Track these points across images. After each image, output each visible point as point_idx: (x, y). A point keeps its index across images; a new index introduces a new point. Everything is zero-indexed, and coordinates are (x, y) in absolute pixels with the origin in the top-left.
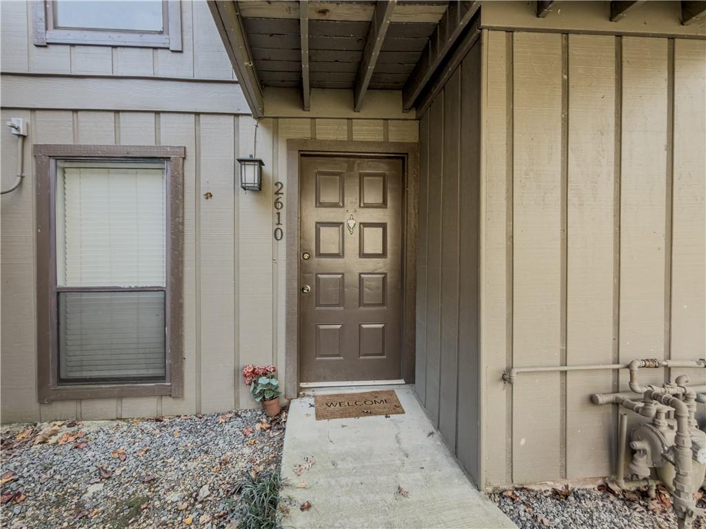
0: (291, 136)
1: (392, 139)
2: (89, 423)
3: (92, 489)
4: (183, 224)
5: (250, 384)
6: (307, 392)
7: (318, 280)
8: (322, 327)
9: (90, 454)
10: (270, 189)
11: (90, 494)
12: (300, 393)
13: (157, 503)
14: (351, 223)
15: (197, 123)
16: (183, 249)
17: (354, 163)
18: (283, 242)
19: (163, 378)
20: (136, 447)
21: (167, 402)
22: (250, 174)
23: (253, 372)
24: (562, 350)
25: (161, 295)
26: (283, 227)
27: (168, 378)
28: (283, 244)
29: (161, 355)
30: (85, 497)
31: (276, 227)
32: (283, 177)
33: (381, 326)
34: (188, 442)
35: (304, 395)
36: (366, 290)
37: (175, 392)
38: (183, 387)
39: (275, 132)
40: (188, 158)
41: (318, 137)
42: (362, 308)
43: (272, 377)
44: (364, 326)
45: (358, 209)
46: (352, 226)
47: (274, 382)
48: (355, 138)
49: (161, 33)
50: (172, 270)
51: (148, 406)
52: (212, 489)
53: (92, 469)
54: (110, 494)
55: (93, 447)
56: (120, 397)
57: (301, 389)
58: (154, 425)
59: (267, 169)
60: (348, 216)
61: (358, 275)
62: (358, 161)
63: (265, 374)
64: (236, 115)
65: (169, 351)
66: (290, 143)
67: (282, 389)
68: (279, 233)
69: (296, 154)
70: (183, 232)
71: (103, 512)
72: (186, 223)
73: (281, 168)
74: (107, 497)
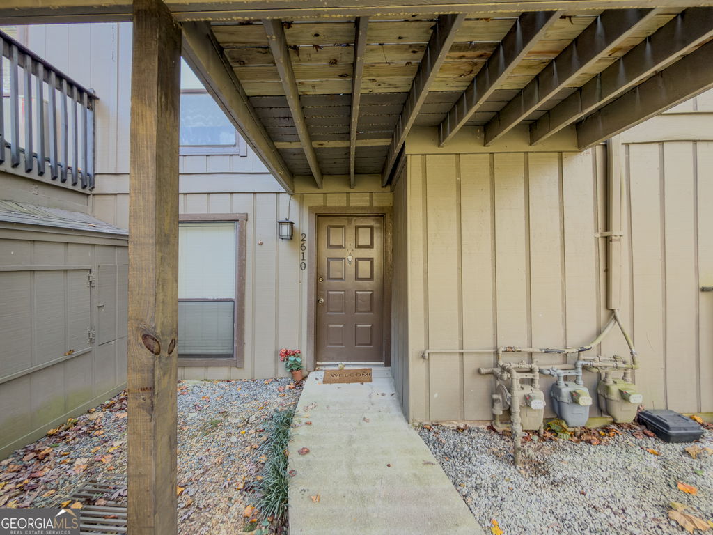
0: (311, 205)
1: (375, 204)
2: (189, 381)
3: (191, 415)
4: (245, 260)
5: (284, 361)
6: (321, 368)
7: (328, 295)
8: (331, 326)
9: (189, 398)
10: (298, 237)
11: (190, 418)
12: (316, 368)
13: (226, 424)
14: (350, 258)
15: (254, 199)
16: (245, 275)
17: (352, 219)
18: (306, 271)
19: (232, 355)
20: (216, 395)
21: (234, 370)
22: (285, 230)
23: (286, 353)
24: (460, 341)
25: (232, 303)
26: (306, 262)
27: (235, 355)
28: (305, 272)
29: (232, 341)
30: (188, 419)
31: (302, 261)
32: (306, 231)
33: (370, 325)
34: (246, 393)
35: (318, 370)
36: (359, 301)
37: (239, 365)
38: (243, 361)
39: (301, 204)
40: (249, 220)
41: (328, 205)
42: (357, 314)
43: (298, 357)
44: (358, 325)
45: (355, 249)
46: (350, 260)
47: (299, 360)
48: (352, 205)
49: (235, 146)
50: (239, 288)
51: (223, 372)
52: (257, 418)
53: (191, 406)
54: (201, 418)
55: (191, 394)
56: (207, 366)
57: (317, 365)
58: (226, 384)
59: (296, 226)
60: (348, 253)
61: (354, 292)
62: (355, 218)
63: (293, 355)
64: (278, 193)
65: (235, 338)
66: (311, 209)
67: (304, 365)
68: (303, 265)
69: (314, 215)
70: (245, 265)
71: (197, 426)
72: (247, 259)
73: (304, 225)
74: (199, 420)
